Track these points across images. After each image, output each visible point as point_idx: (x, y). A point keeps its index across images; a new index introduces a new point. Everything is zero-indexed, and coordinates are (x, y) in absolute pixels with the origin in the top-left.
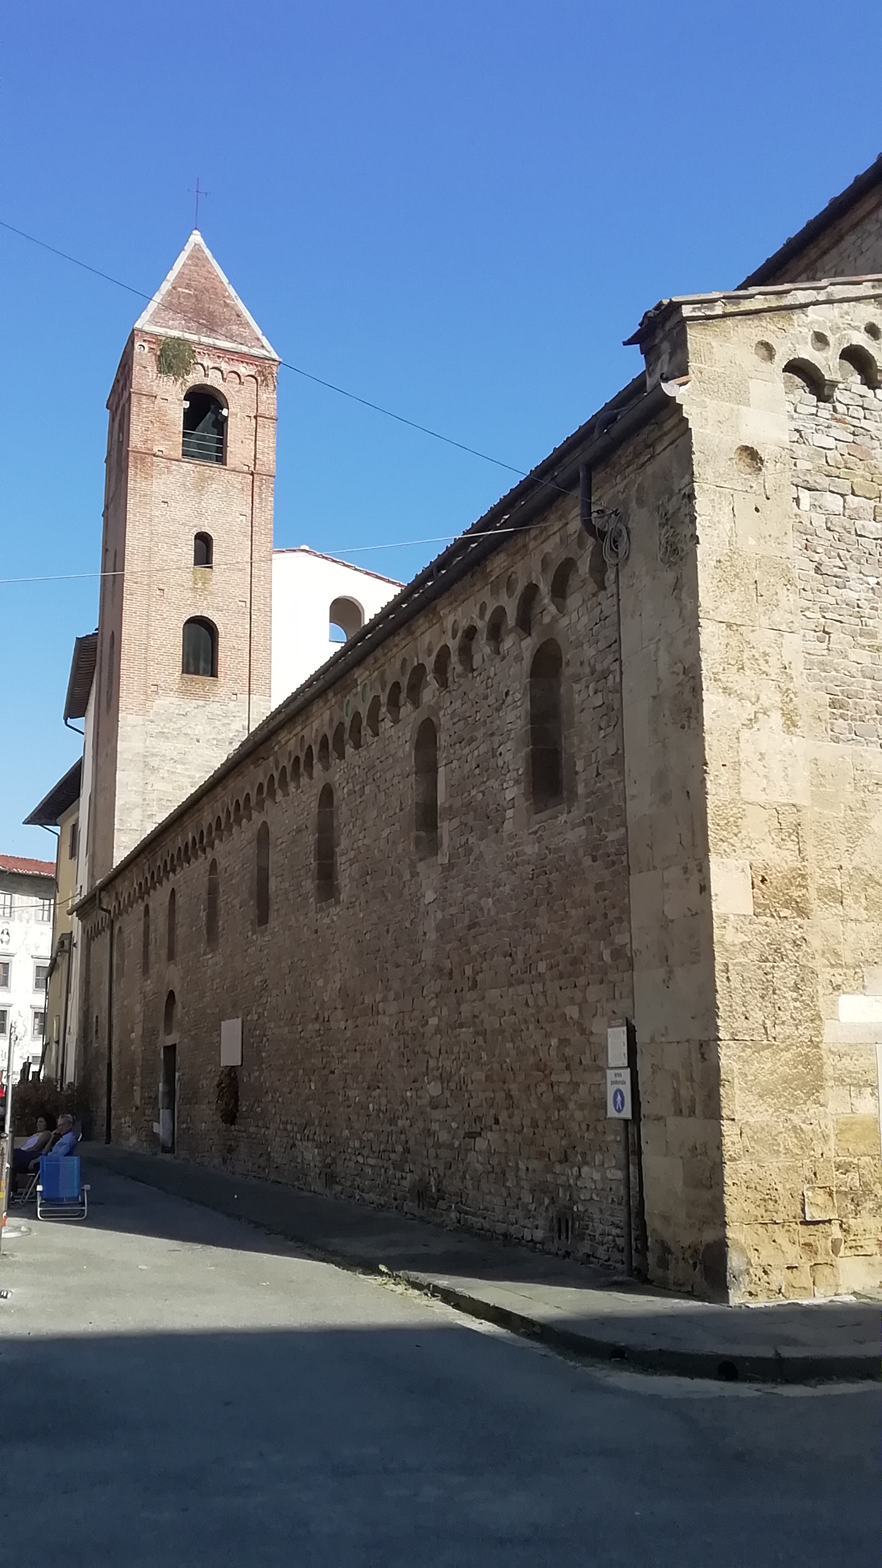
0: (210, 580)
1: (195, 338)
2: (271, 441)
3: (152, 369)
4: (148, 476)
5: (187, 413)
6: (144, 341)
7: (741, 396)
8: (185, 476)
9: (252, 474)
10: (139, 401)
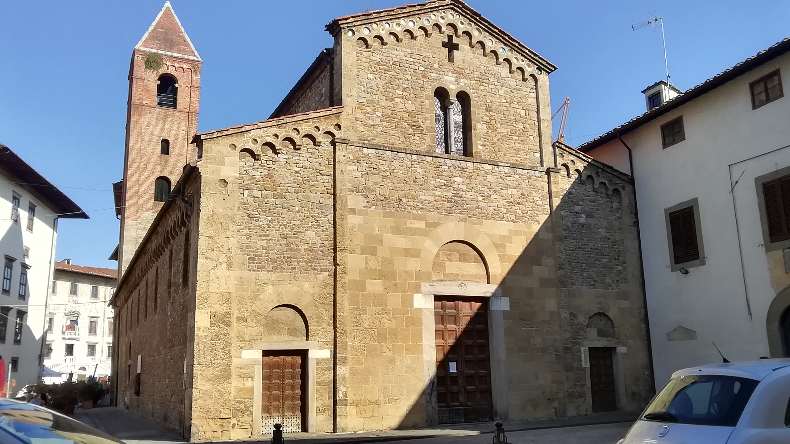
0: (168, 160)
1: (163, 52)
2: (198, 97)
3: (143, 67)
4: (140, 115)
5: (159, 86)
6: (139, 54)
7: (222, 163)
8: (157, 114)
9: (188, 113)
10: (137, 81)
